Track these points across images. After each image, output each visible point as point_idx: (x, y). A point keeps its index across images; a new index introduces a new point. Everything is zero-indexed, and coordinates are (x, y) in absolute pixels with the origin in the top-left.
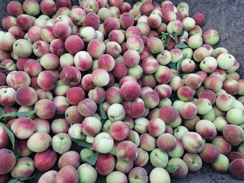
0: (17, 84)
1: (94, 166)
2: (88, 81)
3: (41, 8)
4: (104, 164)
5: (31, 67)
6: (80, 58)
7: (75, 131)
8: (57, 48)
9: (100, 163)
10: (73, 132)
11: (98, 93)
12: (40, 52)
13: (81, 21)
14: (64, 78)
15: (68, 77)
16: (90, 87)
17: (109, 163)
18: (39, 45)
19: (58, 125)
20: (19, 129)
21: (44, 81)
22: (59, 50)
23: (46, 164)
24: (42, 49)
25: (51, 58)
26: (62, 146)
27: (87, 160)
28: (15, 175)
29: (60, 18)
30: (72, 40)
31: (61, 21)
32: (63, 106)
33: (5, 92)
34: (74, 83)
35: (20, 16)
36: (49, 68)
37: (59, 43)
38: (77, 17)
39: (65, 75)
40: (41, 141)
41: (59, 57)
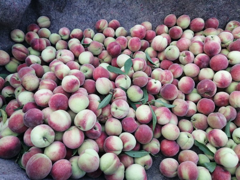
0: (165, 80)
1: (211, 173)
2: (224, 98)
3: (192, 24)
4: (222, 176)
5: (176, 70)
6: (223, 76)
7: (200, 136)
8: (203, 62)
9: (219, 174)
10: (198, 135)
11: (232, 112)
12: (186, 60)
13: (227, 44)
14: (202, 88)
15: (207, 88)
16: (223, 103)
17: (227, 178)
18: (188, 54)
19: (186, 125)
20: (163, 115)
21: (186, 85)
22: (203, 64)
23: (171, 152)
24: (189, 58)
25: (195, 68)
26: (187, 143)
27: (206, 165)
28: (148, 148)
29: (212, 37)
30: (220, 59)
31: (213, 40)
32: (193, 110)
33: (155, 83)
34: (209, 95)
35: (176, 27)
36: (190, 75)
37: (206, 58)
38: (225, 39)
39: (204, 86)
40: (175, 132)
41: (200, 69)
